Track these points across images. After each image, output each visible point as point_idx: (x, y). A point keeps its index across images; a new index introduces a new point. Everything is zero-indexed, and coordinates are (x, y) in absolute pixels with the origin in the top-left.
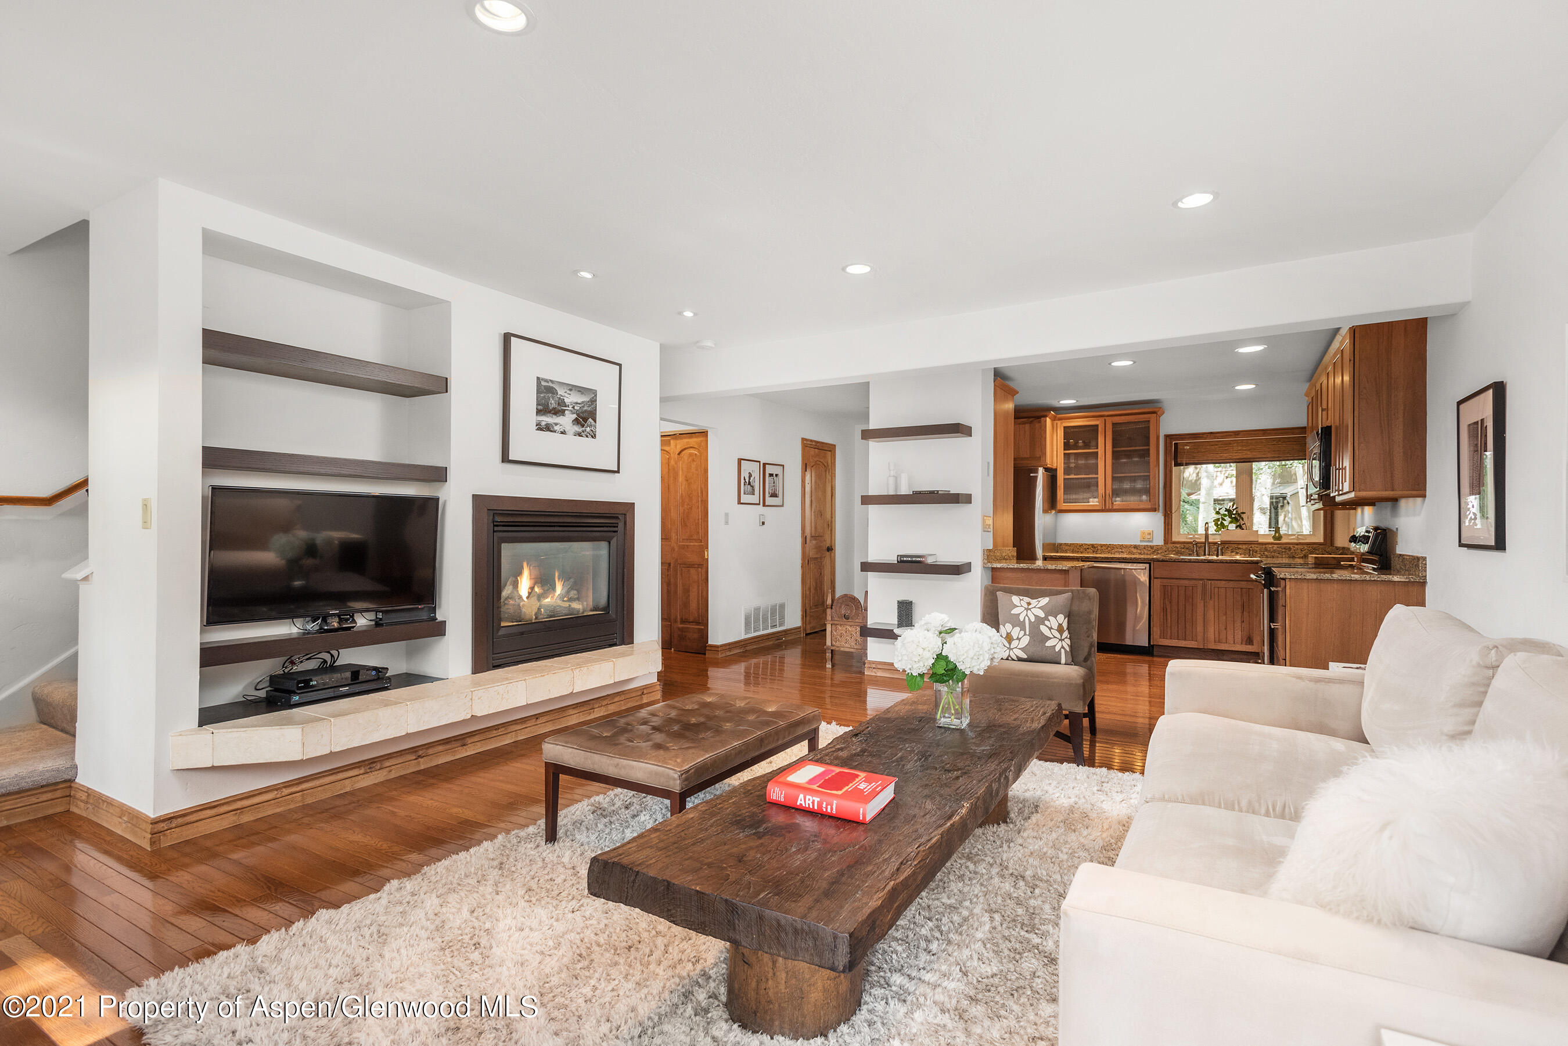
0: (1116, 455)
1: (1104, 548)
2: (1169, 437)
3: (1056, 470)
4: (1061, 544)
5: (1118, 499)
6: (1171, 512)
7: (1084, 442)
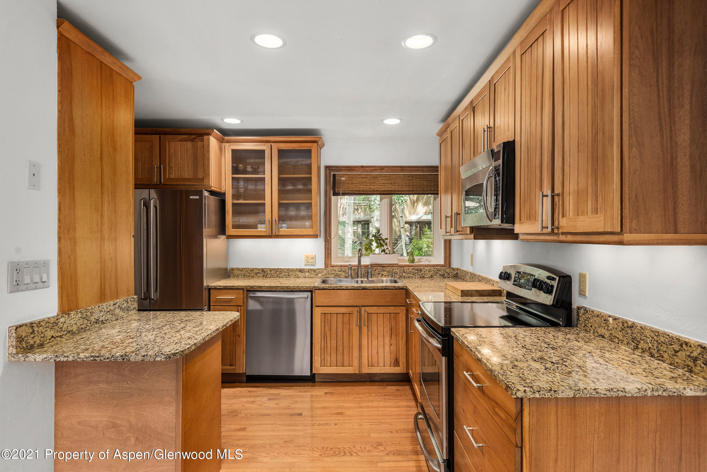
0: (282, 181)
1: (273, 272)
2: (327, 167)
3: (224, 194)
4: (233, 269)
5: (284, 225)
6: (330, 238)
7: (252, 168)
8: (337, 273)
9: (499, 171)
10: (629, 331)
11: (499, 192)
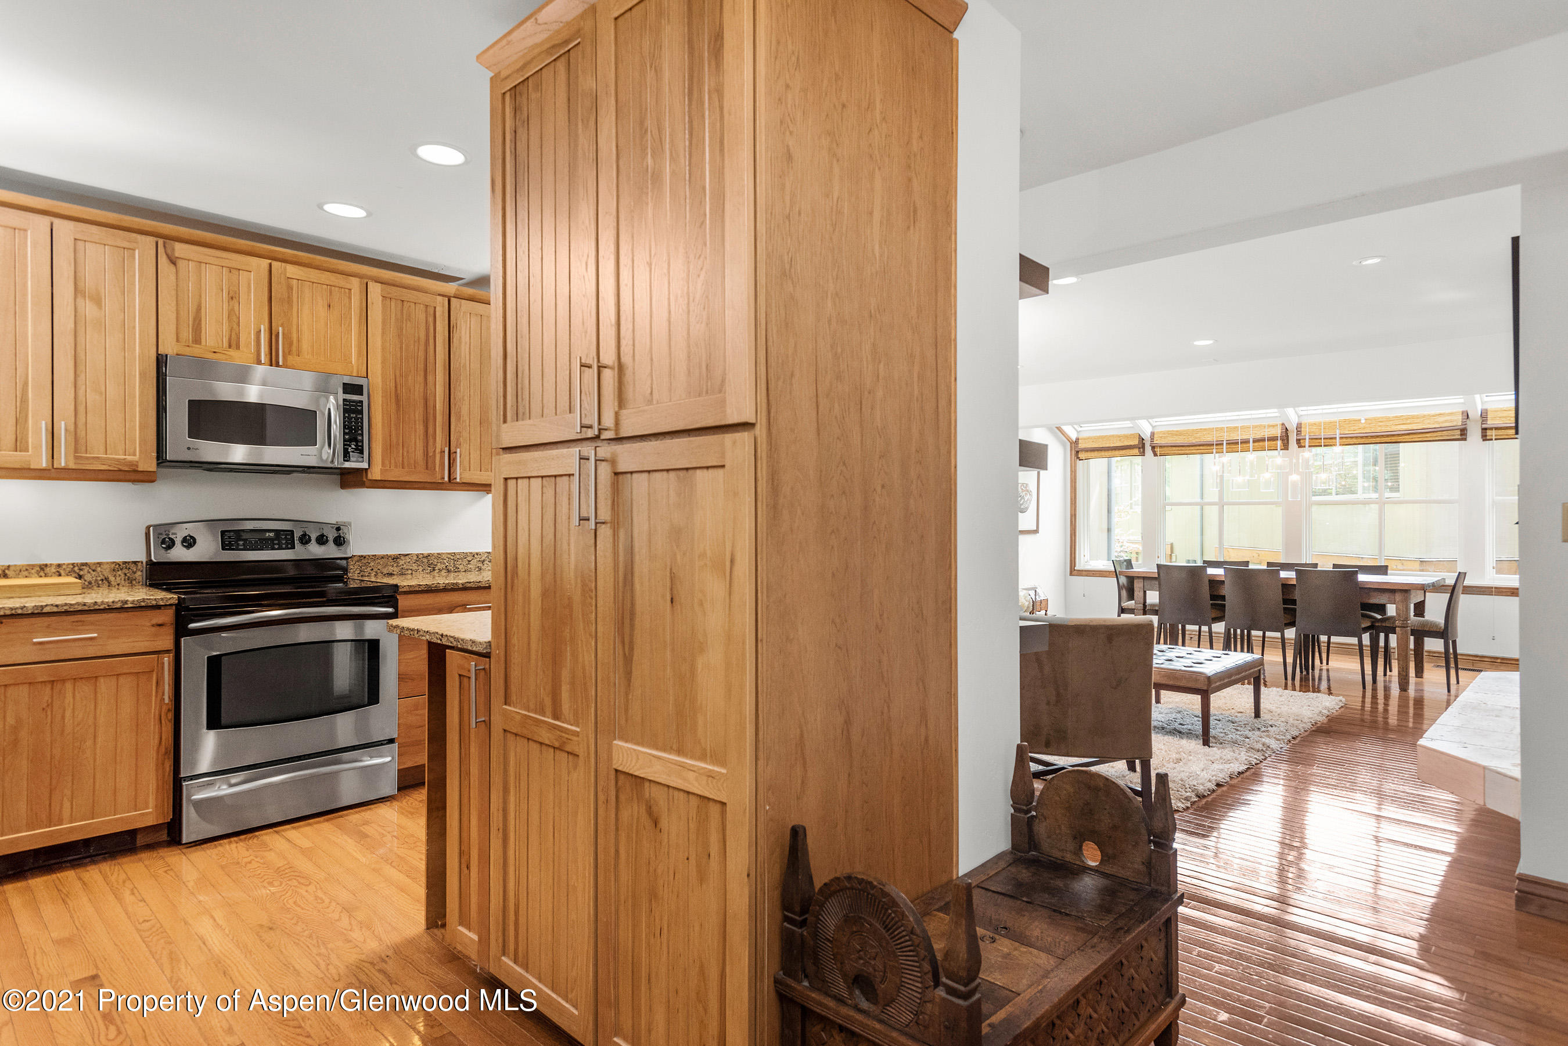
9: (359, 408)
10: (425, 560)
11: (360, 432)
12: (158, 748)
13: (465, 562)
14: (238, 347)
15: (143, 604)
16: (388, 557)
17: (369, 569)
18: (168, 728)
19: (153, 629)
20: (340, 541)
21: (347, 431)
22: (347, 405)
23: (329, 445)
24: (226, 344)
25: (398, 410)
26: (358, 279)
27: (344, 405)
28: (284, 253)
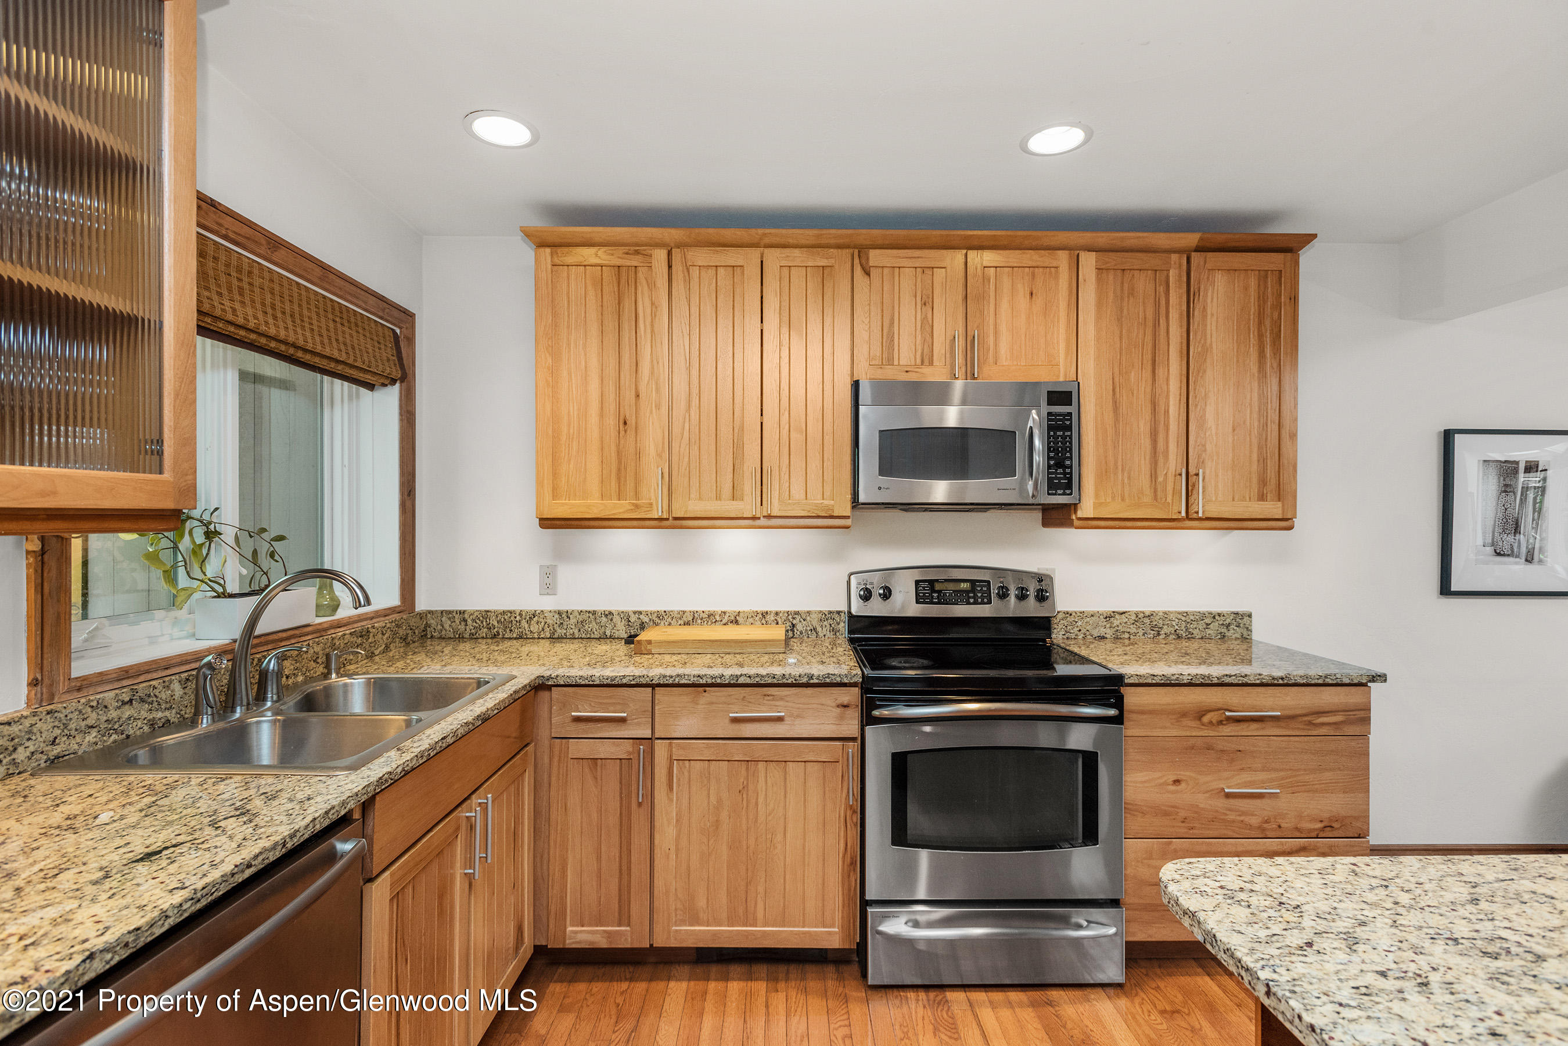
8: (113, 714)
9: (1068, 423)
10: (1147, 621)
11: (1068, 455)
12: (844, 857)
13: (1201, 625)
14: (931, 363)
15: (828, 680)
16: (1099, 614)
17: (1076, 629)
18: (854, 833)
19: (839, 710)
20: (1042, 597)
21: (1052, 454)
22: (1052, 420)
23: (1031, 474)
24: (919, 361)
25: (1117, 420)
26: (1067, 252)
27: (1049, 420)
28: (979, 237)
